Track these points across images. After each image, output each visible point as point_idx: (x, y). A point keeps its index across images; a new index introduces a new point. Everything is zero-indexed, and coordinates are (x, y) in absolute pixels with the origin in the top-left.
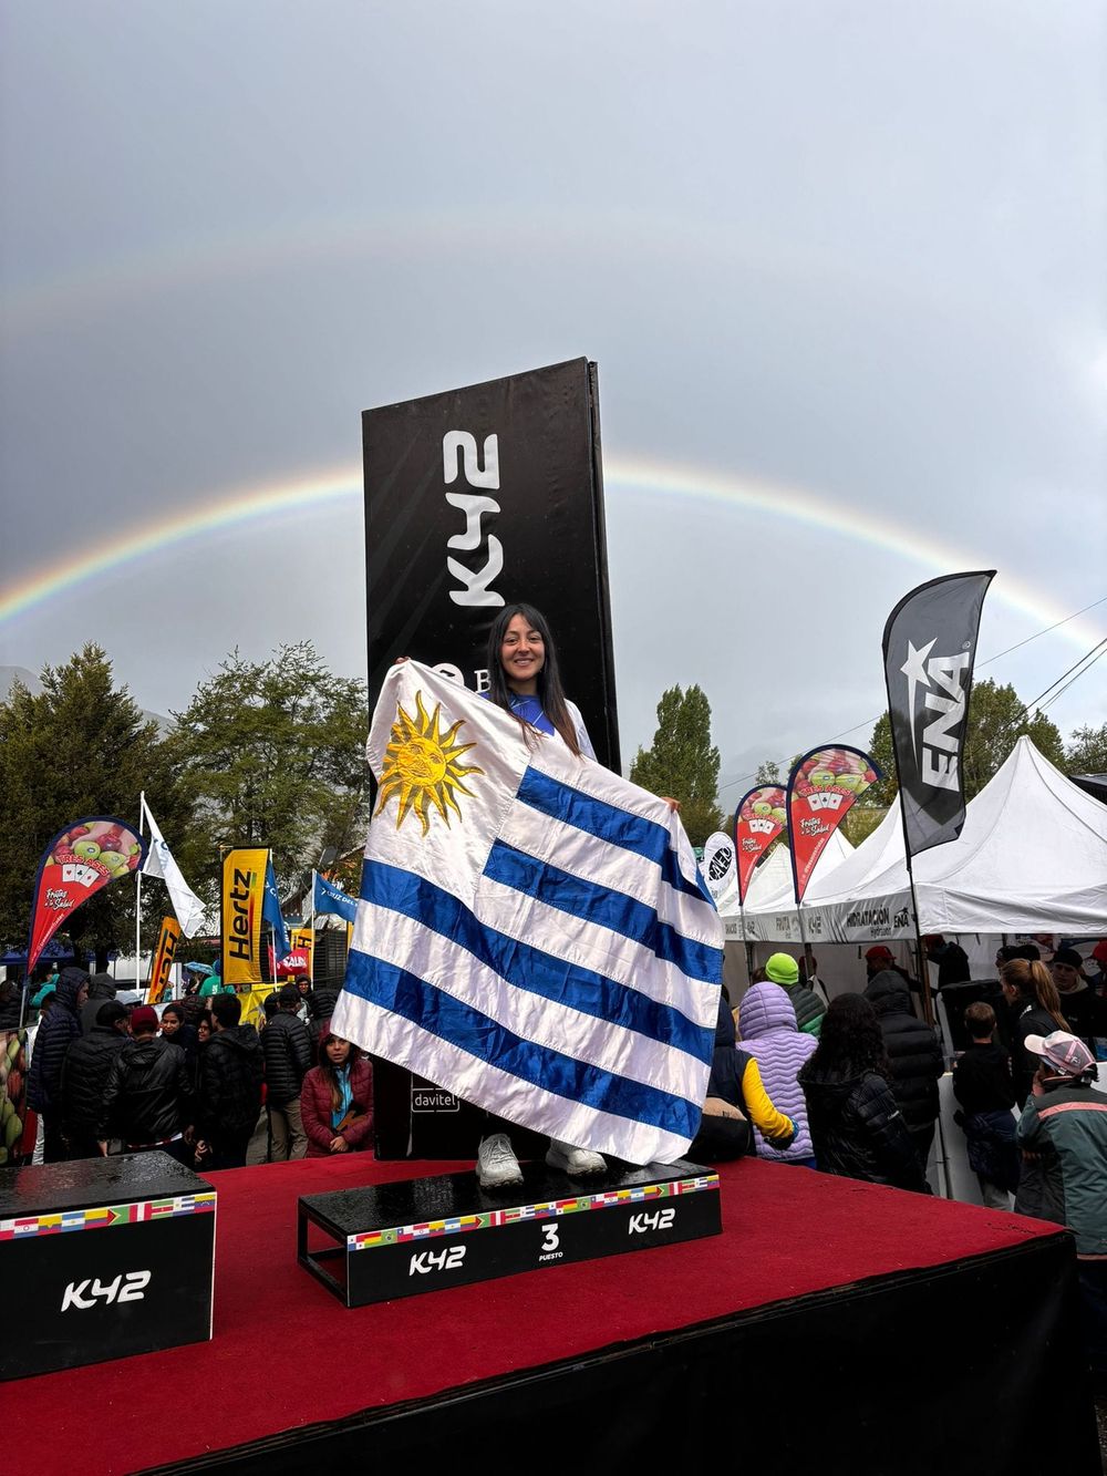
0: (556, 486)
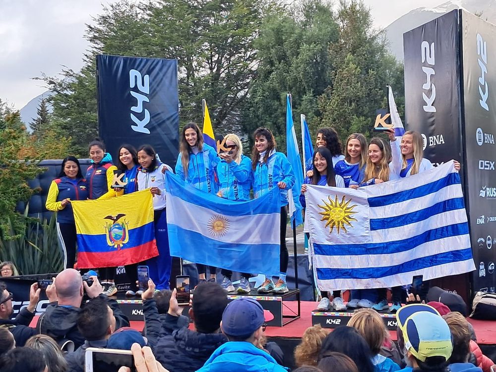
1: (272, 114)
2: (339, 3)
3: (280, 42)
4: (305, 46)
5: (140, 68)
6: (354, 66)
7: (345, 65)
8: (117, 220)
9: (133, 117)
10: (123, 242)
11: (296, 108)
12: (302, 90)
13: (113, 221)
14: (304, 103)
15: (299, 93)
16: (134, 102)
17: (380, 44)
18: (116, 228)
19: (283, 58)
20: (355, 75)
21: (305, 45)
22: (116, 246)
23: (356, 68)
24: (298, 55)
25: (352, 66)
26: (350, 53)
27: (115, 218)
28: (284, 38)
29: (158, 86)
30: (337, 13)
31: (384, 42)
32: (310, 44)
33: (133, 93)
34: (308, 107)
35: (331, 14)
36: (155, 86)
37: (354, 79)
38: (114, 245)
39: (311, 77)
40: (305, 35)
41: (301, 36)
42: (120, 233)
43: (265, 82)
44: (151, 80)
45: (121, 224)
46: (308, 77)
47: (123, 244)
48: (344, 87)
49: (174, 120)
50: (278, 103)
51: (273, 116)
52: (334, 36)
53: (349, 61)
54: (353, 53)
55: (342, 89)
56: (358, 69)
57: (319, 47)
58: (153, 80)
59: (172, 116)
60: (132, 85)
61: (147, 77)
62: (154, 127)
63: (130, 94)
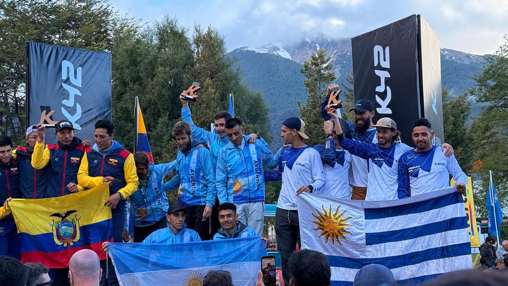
0: (405, 67)
1: (125, 135)
2: (194, 30)
3: (134, 63)
4: (160, 69)
5: (72, 60)
6: (213, 91)
7: (204, 89)
8: (65, 217)
9: (64, 111)
10: (74, 241)
11: (151, 131)
12: (156, 112)
13: (61, 218)
14: (159, 126)
15: (154, 115)
16: (66, 95)
17: (235, 71)
18: (65, 225)
19: (137, 79)
20: (214, 99)
21: (160, 67)
22: (65, 245)
23: (215, 93)
24: (152, 78)
25: (212, 90)
26: (208, 78)
27: (64, 215)
28: (138, 60)
29: (91, 79)
30: (192, 38)
31: (238, 70)
32: (165, 67)
33: (65, 86)
34: (164, 130)
35: (186, 39)
36: (88, 80)
37: (213, 103)
38: (63, 244)
39: (166, 100)
40: (160, 58)
41: (156, 58)
42: (70, 230)
43: (117, 102)
44: (84, 73)
45: (71, 221)
46: (164, 100)
47: (73, 242)
48: (204, 111)
49: (107, 116)
50: (132, 125)
51: (126, 137)
52: (189, 60)
53: (208, 85)
54: (212, 78)
55: (200, 112)
56: (217, 94)
57: (175, 71)
58: (86, 74)
59: (104, 113)
60: (64, 77)
61: (79, 70)
62: (86, 123)
63: (62, 86)
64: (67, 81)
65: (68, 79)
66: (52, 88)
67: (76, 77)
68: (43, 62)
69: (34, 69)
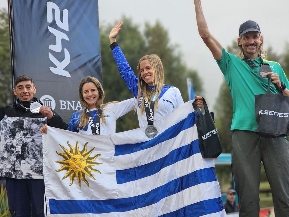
5: (58, 1)
9: (51, 57)
33: (51, 29)
49: (96, 63)
59: (94, 59)
60: (50, 20)
61: (66, 12)
62: (75, 70)
63: (47, 30)
64: (54, 24)
65: (54, 22)
66: (38, 32)
67: (62, 20)
68: (27, 3)
69: (17, 11)
